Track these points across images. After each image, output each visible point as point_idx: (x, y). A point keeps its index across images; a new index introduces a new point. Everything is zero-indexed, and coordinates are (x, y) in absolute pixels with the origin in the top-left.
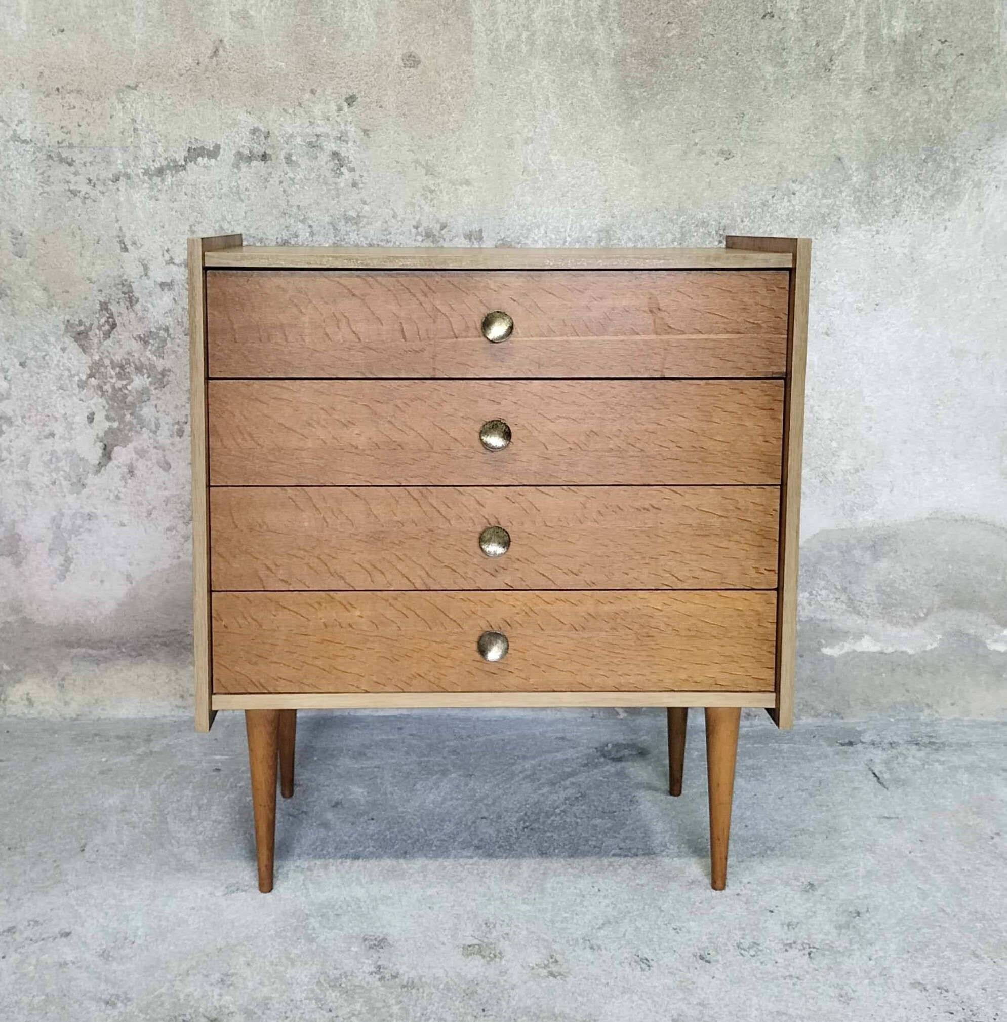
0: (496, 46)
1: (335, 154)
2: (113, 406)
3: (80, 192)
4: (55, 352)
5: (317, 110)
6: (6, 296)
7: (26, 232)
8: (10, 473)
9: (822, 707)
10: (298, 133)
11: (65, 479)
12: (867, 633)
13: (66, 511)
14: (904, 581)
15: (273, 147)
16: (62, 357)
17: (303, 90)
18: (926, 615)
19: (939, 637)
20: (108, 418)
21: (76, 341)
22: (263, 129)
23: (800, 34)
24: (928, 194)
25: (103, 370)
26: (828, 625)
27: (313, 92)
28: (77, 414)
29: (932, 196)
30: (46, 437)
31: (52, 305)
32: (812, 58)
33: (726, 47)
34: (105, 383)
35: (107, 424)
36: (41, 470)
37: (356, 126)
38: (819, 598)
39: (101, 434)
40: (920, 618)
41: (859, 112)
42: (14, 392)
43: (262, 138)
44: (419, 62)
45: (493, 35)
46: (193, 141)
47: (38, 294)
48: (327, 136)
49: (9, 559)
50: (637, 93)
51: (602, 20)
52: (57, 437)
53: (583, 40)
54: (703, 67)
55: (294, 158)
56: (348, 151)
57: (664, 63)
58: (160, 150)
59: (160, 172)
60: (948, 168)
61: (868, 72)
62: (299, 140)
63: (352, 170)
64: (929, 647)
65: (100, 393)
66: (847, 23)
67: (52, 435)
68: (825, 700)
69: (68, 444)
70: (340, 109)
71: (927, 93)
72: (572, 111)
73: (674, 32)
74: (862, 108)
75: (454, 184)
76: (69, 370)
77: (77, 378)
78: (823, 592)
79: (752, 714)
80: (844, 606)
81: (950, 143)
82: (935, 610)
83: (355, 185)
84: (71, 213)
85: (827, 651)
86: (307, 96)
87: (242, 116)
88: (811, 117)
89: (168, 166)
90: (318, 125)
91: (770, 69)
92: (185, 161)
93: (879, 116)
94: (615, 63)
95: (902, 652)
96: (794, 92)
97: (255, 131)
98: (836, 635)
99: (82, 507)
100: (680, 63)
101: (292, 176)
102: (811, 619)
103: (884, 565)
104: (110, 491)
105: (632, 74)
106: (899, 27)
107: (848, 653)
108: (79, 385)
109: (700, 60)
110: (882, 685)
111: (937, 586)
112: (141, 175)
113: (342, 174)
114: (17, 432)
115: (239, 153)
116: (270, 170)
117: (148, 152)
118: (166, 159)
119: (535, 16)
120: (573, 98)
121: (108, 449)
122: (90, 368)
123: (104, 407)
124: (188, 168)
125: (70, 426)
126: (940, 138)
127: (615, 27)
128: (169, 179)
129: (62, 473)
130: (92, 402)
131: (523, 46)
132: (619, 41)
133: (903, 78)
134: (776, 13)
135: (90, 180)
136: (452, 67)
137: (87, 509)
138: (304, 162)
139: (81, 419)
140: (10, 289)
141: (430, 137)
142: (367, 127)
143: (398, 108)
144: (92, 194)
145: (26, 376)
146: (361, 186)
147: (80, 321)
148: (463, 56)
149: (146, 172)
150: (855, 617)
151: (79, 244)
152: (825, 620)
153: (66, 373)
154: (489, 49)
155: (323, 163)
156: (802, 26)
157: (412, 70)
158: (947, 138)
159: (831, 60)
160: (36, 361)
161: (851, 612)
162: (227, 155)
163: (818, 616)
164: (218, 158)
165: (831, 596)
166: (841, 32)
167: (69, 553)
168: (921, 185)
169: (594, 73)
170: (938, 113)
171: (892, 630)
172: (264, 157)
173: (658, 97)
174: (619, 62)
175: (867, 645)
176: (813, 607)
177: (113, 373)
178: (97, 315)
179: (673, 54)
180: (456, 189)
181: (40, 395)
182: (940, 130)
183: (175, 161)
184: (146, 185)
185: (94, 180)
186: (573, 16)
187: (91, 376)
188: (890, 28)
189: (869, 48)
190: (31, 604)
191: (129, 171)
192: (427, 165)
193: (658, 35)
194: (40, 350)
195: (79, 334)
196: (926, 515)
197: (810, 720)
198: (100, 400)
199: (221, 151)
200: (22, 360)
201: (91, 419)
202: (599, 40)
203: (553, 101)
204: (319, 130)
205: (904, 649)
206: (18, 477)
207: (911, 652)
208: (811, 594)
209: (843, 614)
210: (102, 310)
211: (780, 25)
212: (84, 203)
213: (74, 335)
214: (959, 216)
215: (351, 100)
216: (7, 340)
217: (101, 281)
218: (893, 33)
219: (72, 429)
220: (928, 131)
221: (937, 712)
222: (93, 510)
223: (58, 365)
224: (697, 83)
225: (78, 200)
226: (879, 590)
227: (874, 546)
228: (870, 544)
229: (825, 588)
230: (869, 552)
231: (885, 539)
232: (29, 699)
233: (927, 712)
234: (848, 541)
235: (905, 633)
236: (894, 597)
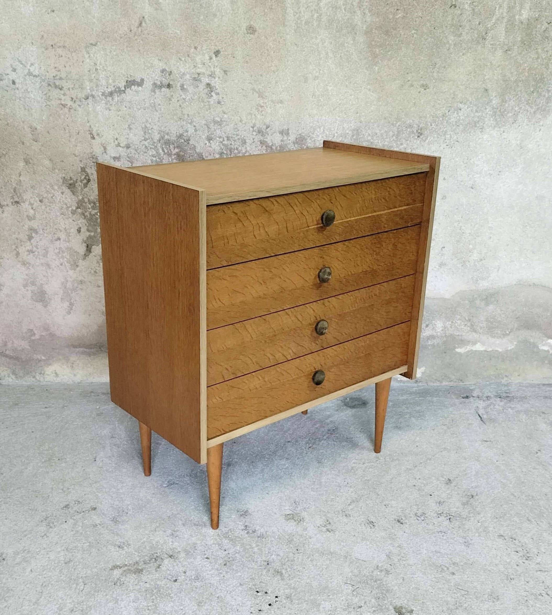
0: (299, 22)
1: (208, 85)
2: (91, 224)
3: (67, 105)
4: (58, 194)
5: (198, 59)
6: (30, 163)
7: (38, 128)
8: (38, 259)
9: (454, 377)
10: (187, 72)
11: (67, 262)
12: (479, 342)
13: (69, 279)
14: (500, 316)
15: (173, 80)
16: (62, 197)
17: (190, 47)
18: (510, 332)
19: (515, 343)
20: (88, 230)
21: (69, 189)
22: (168, 70)
23: (470, 18)
24: (532, 111)
25: (84, 204)
26: (460, 338)
27: (196, 48)
28: (71, 228)
29: (535, 112)
30: (57, 240)
31: (55, 169)
32: (476, 32)
33: (428, 24)
34: (86, 212)
35: (88, 234)
36: (54, 257)
37: (220, 68)
38: (456, 324)
39: (85, 239)
40: (507, 334)
41: (499, 63)
42: (38, 216)
43: (167, 75)
44: (255, 31)
45: (297, 16)
46: (129, 76)
47: (47, 162)
48: (204, 74)
49: (41, 303)
50: (377, 50)
51: (360, 7)
52: (62, 240)
53: (348, 19)
54: (415, 36)
55: (185, 87)
56: (216, 83)
57: (393, 33)
58: (111, 81)
59: (111, 94)
60: (544, 96)
61: (506, 40)
62: (188, 77)
63: (218, 94)
64: (509, 349)
65: (83, 217)
66: (497, 11)
67: (59, 239)
68: (455, 374)
69: (68, 244)
70: (211, 58)
71: (537, 53)
72: (341, 61)
73: (400, 15)
74: (501, 61)
75: (274, 103)
76: (66, 204)
77: (70, 209)
78: (459, 322)
79: (419, 381)
80: (469, 328)
81: (547, 82)
82: (514, 330)
83: (219, 103)
84: (62, 117)
85: (458, 350)
86: (192, 50)
87: (156, 62)
88: (473, 66)
89: (115, 90)
90: (199, 68)
91: (452, 38)
92: (125, 88)
93: (510, 67)
94: (366, 33)
95: (496, 351)
96: (464, 51)
97: (163, 71)
98: (463, 342)
99: (77, 277)
100: (402, 34)
101: (184, 97)
102: (452, 335)
103: (491, 307)
104: (91, 269)
105: (375, 40)
106: (525, 14)
107: (468, 351)
108: (72, 213)
109: (413, 32)
110: (484, 367)
111: (517, 318)
112: (100, 96)
113: (212, 96)
114: (41, 237)
115: (155, 84)
116: (172, 93)
117: (104, 82)
118: (114, 86)
119: (322, 4)
120: (341, 53)
121: (89, 246)
122: (78, 203)
123: (86, 224)
124: (126, 92)
125: (68, 235)
126: (542, 80)
127: (367, 11)
128: (116, 98)
129: (65, 259)
130: (79, 222)
131: (314, 22)
132: (369, 20)
133: (525, 44)
134: (458, 5)
135: (72, 99)
136: (274, 34)
137: (80, 278)
138: (191, 89)
139: (73, 231)
140: (32, 159)
141: (261, 76)
142: (227, 69)
143: (243, 58)
144: (73, 107)
145: (43, 207)
146: (223, 103)
147: (70, 177)
148: (281, 28)
149: (103, 94)
150: (474, 334)
151: (68, 135)
152: (458, 335)
153: (65, 206)
154: (295, 24)
155: (201, 90)
156: (471, 13)
157: (251, 35)
158: (546, 79)
159: (486, 33)
160: (48, 199)
161: (472, 331)
162: (148, 85)
163: (455, 334)
164: (143, 87)
165: (462, 323)
166: (493, 17)
167: (72, 301)
168: (529, 106)
169: (354, 39)
170: (543, 65)
171: (492, 340)
172: (169, 86)
173: (389, 53)
174: (368, 33)
175: (479, 347)
176: (453, 329)
177: (90, 206)
178: (80, 175)
179: (399, 28)
180: (275, 106)
181: (51, 218)
182: (542, 74)
183: (119, 88)
184: (103, 102)
185: (75, 99)
186: (344, 4)
187: (78, 208)
188: (521, 15)
189: (508, 26)
190: (54, 326)
191: (94, 93)
192: (259, 91)
193: (391, 17)
194: (50, 193)
195: (70, 185)
196: (514, 283)
197: (447, 383)
198: (84, 221)
199: (145, 82)
200: (41, 199)
201: (79, 231)
202: (357, 19)
203: (331, 55)
204: (199, 71)
205: (497, 349)
206: (43, 261)
207: (500, 350)
208: (452, 322)
209: (468, 332)
210: (82, 172)
211: (459, 12)
212: (69, 111)
213: (68, 185)
214: (548, 123)
215: (217, 53)
216: (32, 188)
217: (81, 155)
218: (521, 18)
219: (69, 236)
220: (535, 75)
221: (510, 379)
222: (83, 279)
223: (60, 202)
224: (411, 45)
225: (66, 110)
226: (487, 320)
227: (486, 298)
228: (485, 297)
229: (459, 319)
230: (484, 301)
231: (492, 295)
232: (56, 373)
233: (505, 379)
234: (473, 296)
235: (498, 341)
236: (494, 324)
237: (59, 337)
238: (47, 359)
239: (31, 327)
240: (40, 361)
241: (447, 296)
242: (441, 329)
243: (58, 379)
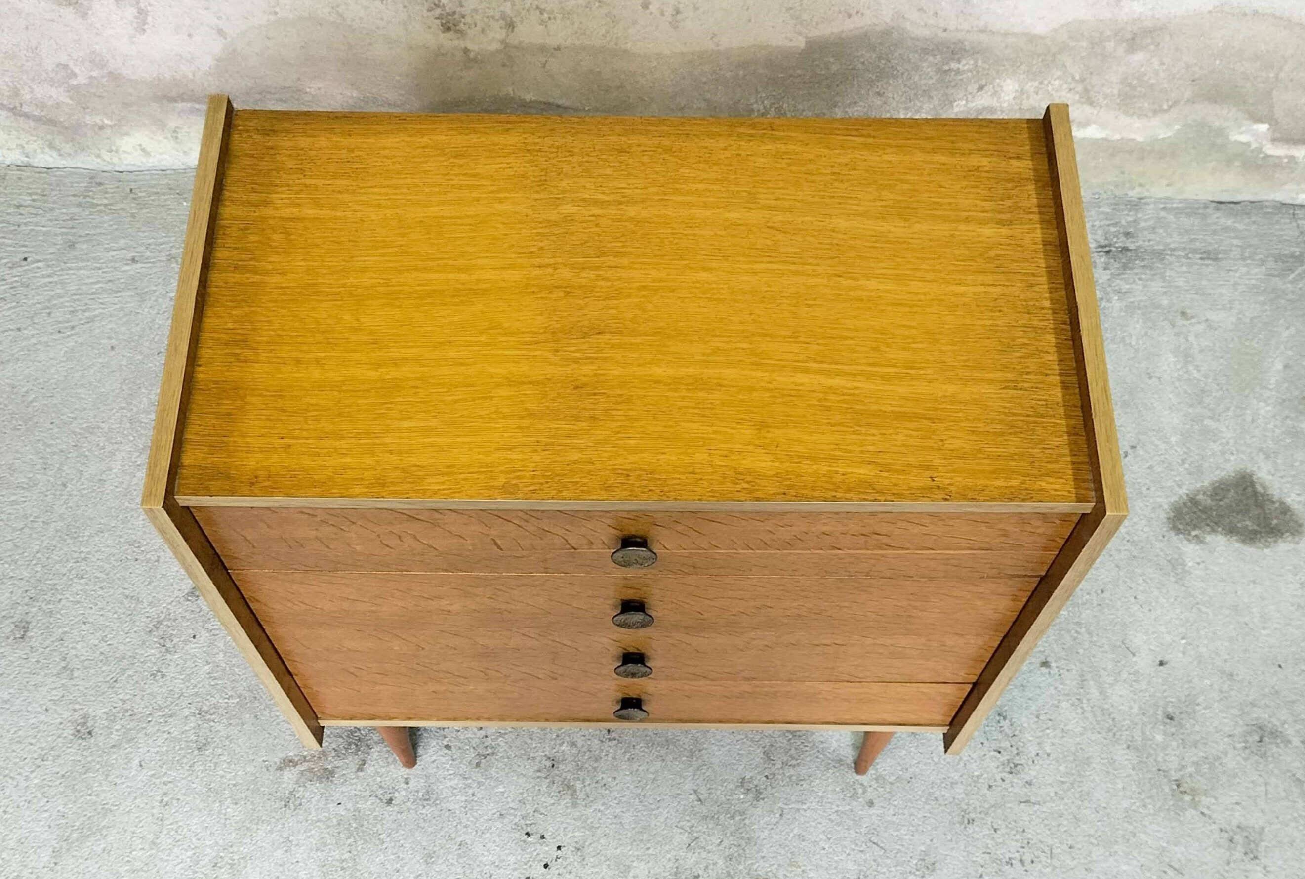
12: (1095, 123)
14: (1157, 74)
19: (1177, 127)
38: (1050, 88)
40: (1163, 109)
49: (71, 9)
64: (1161, 136)
82: (1182, 103)
95: (1130, 140)
103: (1139, 57)
161: (1082, 103)
165: (1065, 84)
171: (1124, 120)
190: (114, 58)
205: (1132, 136)
207: (1139, 139)
221: (1147, 190)
226: (1124, 81)
227: (1133, 39)
228: (1129, 36)
229: (1059, 78)
230: (1124, 45)
231: (1149, 32)
232: (143, 150)
233: (1138, 189)
234: (1101, 33)
235: (1137, 123)
236: (1139, 89)
237: (131, 80)
238: (115, 125)
239: (64, 59)
240: (101, 128)
241: (1040, 29)
242: (1011, 97)
243: (151, 161)
